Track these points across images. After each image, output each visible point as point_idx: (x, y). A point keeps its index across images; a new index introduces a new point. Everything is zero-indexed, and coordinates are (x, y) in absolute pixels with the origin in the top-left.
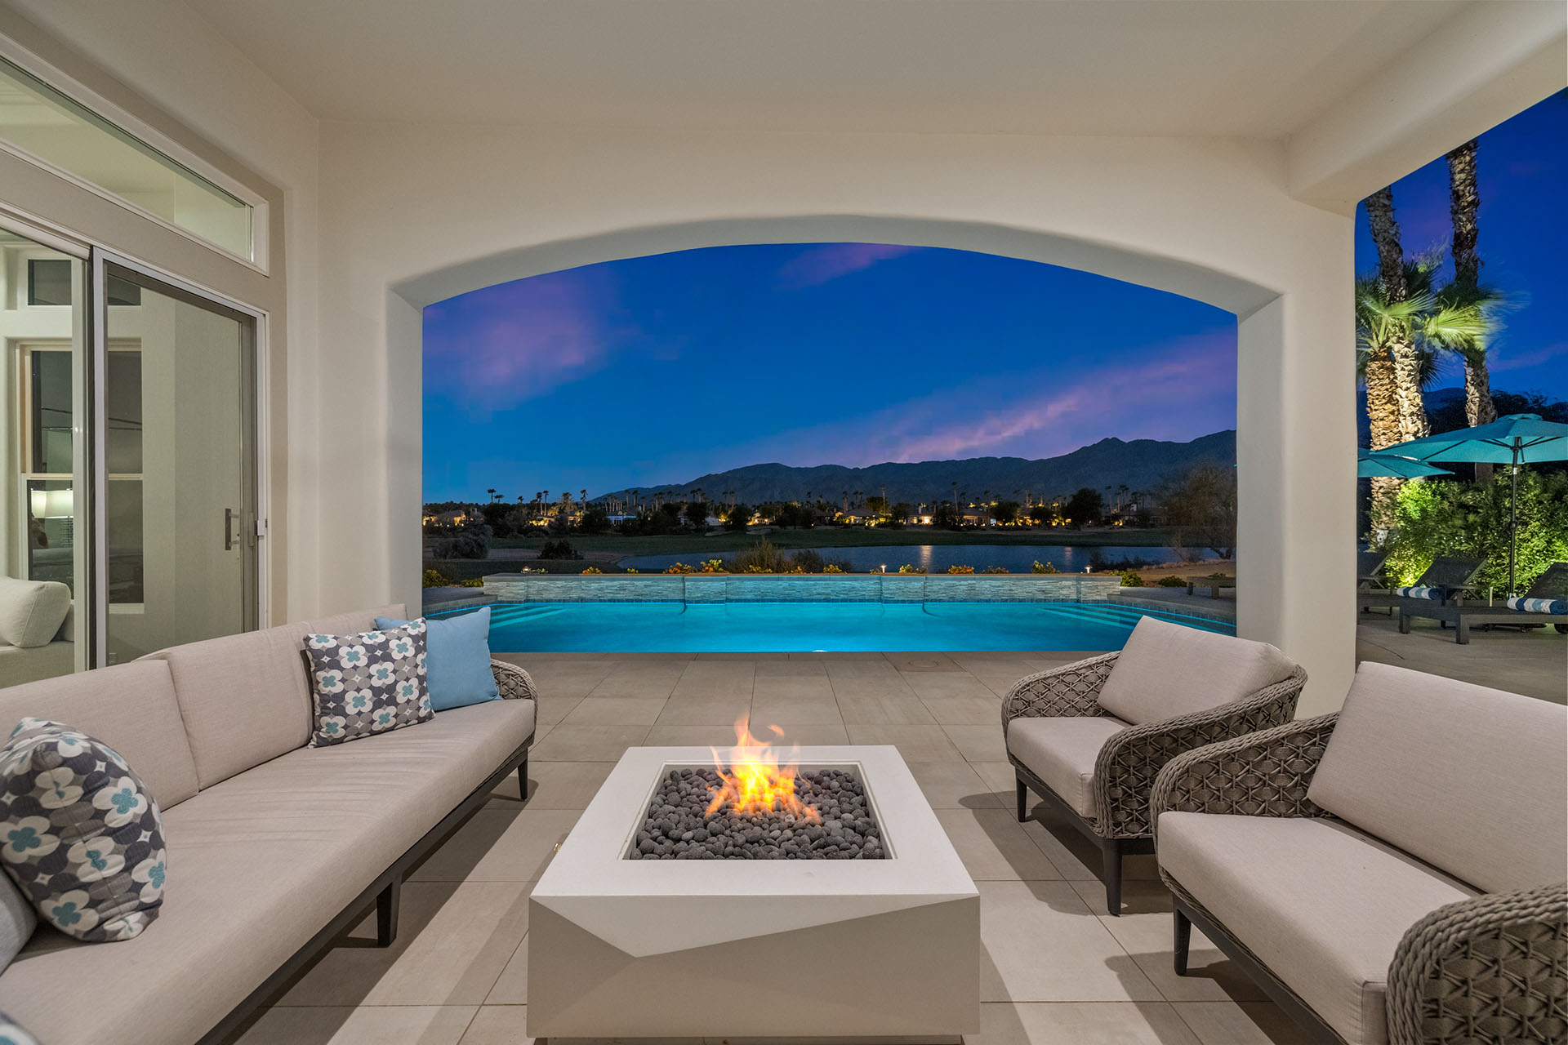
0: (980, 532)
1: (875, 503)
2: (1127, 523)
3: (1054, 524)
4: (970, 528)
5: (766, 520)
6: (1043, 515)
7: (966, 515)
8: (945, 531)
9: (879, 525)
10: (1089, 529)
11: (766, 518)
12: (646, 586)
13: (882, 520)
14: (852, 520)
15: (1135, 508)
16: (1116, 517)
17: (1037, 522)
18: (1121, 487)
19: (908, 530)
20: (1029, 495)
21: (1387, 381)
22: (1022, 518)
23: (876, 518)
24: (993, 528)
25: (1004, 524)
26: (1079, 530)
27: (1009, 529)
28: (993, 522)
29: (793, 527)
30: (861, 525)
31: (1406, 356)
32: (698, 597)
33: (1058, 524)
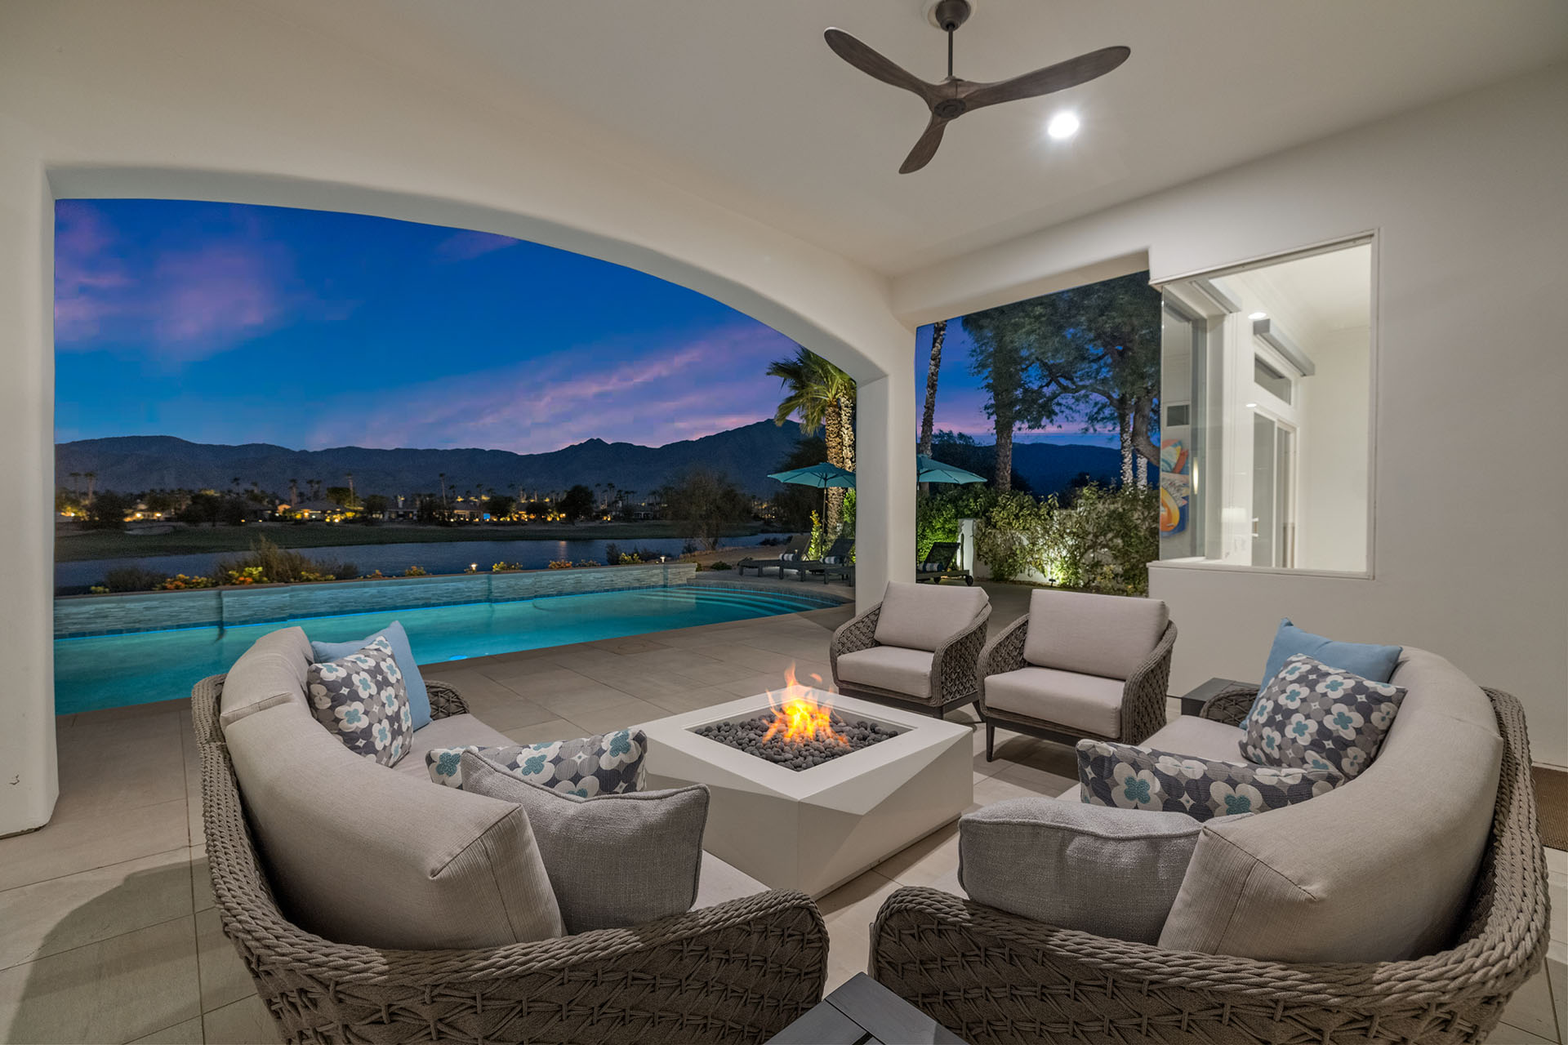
0: (473, 528)
1: (339, 495)
2: (614, 518)
3: (549, 519)
4: (464, 523)
5: (158, 515)
6: (538, 509)
7: (456, 509)
8: (433, 527)
9: (346, 521)
10: (581, 523)
11: (159, 511)
12: (147, 609)
13: (350, 515)
14: (306, 514)
15: (620, 504)
16: (605, 513)
17: (532, 517)
18: (609, 484)
19: (385, 526)
20: (523, 490)
21: (837, 422)
22: (517, 513)
23: (342, 513)
24: (488, 523)
25: (499, 519)
26: (574, 524)
27: (504, 524)
28: (487, 517)
29: (211, 524)
30: (319, 520)
31: (847, 407)
32: (244, 616)
33: (553, 519)
